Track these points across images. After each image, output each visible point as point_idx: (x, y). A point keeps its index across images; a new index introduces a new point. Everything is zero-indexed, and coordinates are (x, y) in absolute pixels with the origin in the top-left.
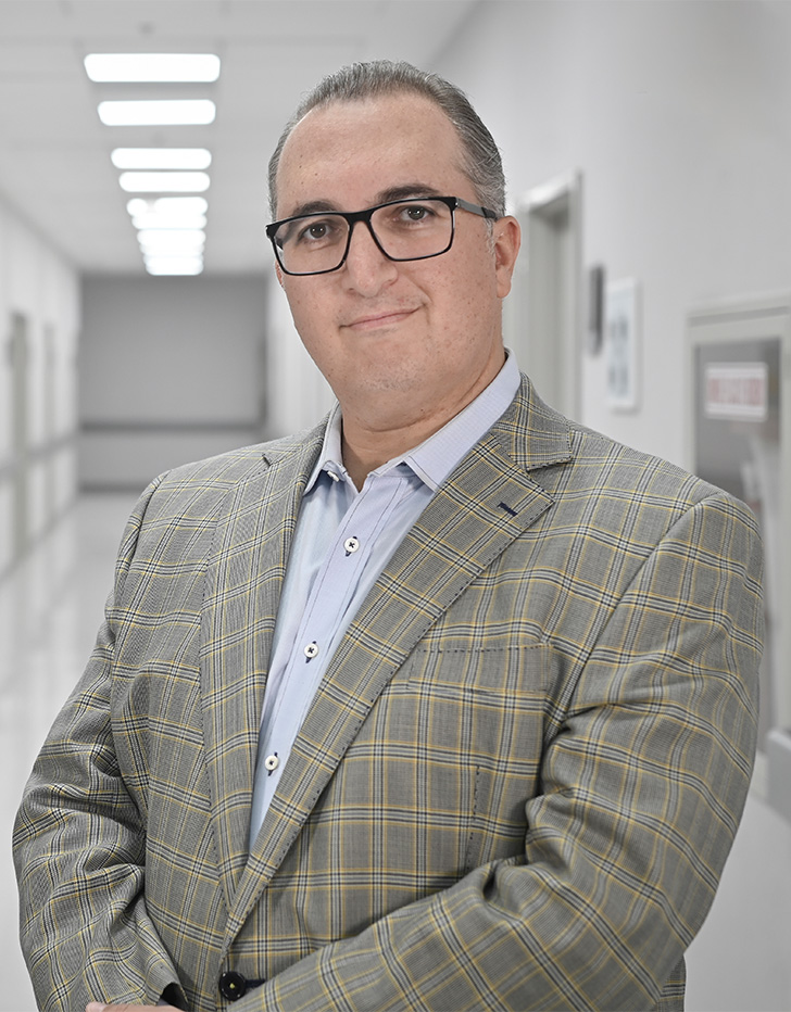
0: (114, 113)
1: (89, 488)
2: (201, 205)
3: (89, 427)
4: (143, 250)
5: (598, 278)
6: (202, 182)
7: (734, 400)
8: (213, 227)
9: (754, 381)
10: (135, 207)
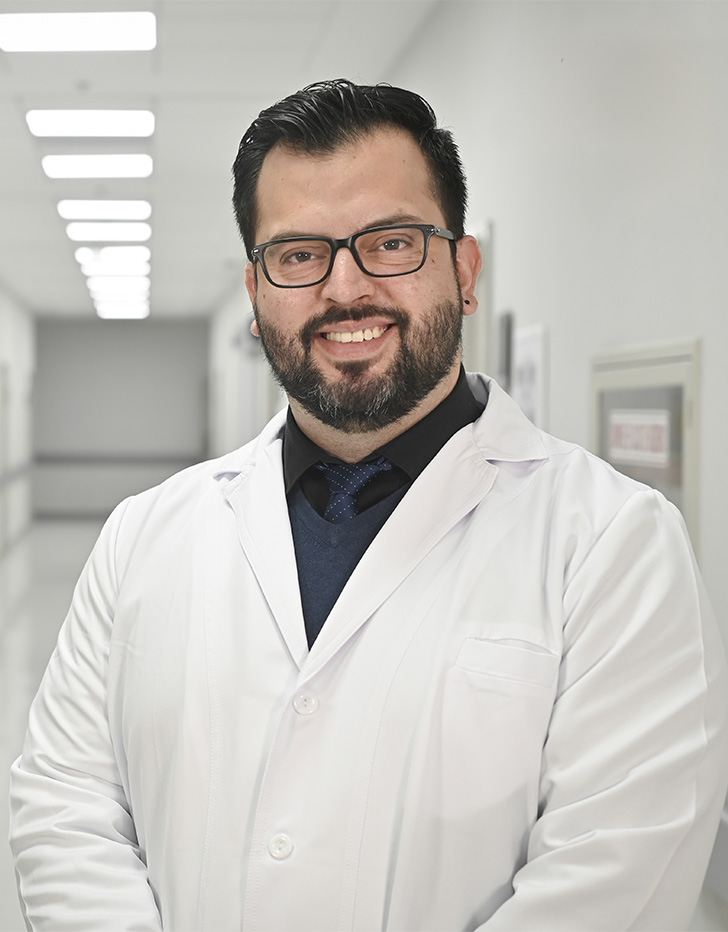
0: (57, 166)
1: (42, 516)
2: (144, 253)
3: (42, 459)
4: (93, 296)
5: (508, 325)
6: (144, 232)
7: (637, 447)
8: (156, 273)
9: (656, 428)
10: (82, 255)
